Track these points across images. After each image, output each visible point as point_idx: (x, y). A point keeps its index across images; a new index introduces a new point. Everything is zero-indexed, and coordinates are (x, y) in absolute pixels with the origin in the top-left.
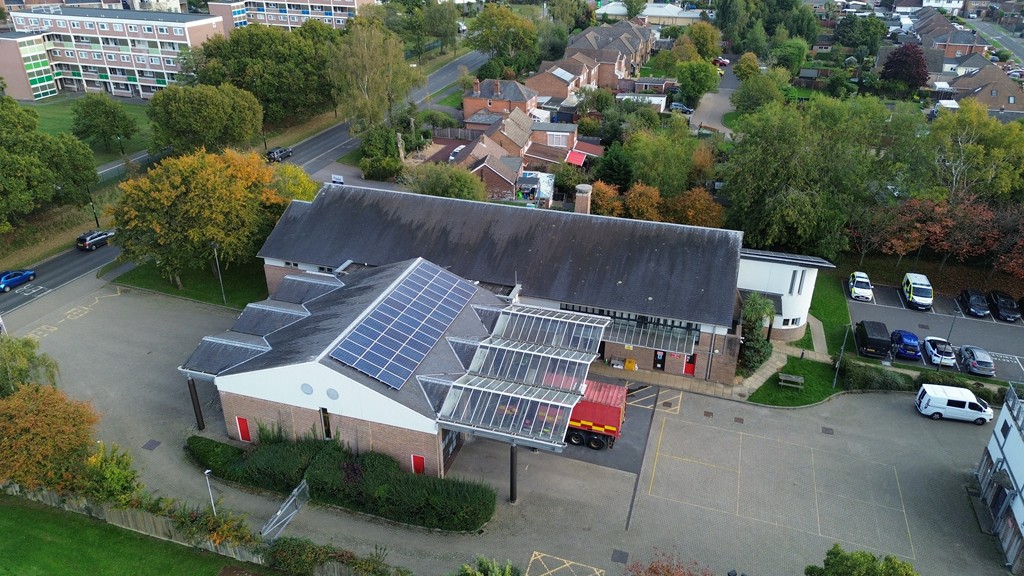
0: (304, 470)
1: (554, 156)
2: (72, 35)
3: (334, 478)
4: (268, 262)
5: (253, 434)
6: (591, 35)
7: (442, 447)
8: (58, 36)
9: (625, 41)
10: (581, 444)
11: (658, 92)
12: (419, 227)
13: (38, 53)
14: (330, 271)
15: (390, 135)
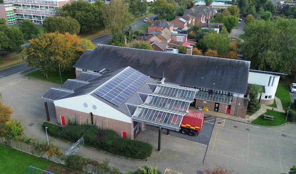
0: (82, 134)
1: (178, 44)
2: (22, 4)
3: (93, 137)
4: (77, 69)
5: (66, 123)
6: (193, 9)
7: (133, 130)
8: (17, 5)
9: (205, 11)
10: (186, 134)
11: (216, 27)
12: (129, 59)
13: (11, 10)
14: (98, 72)
15: (122, 36)
